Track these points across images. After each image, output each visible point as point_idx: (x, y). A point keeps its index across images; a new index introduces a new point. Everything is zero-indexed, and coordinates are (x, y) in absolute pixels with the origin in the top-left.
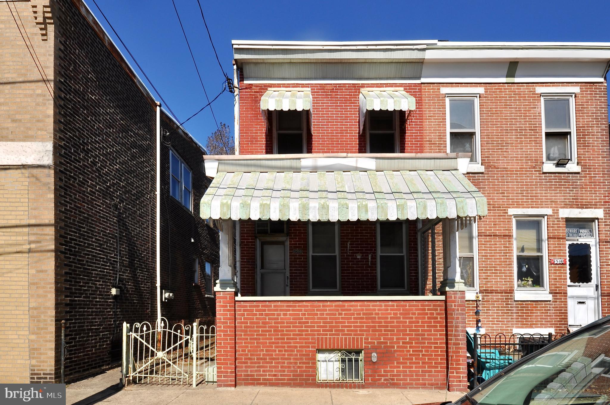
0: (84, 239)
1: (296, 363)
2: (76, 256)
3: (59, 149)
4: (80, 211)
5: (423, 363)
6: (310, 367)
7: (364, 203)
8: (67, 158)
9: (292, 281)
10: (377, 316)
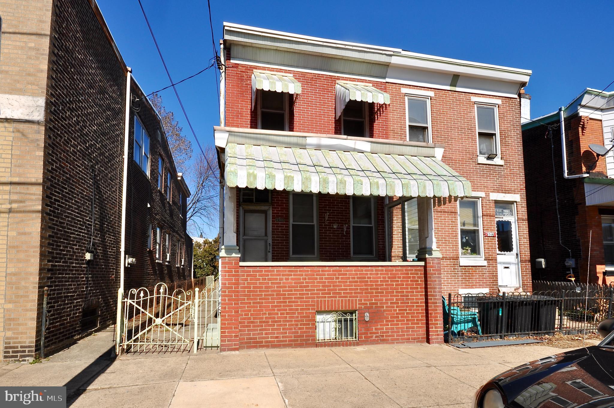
0: (66, 201)
1: (297, 325)
2: (58, 218)
3: (50, 105)
4: (64, 172)
5: (407, 320)
6: (310, 328)
7: (375, 181)
8: (55, 115)
9: (274, 248)
10: (369, 280)
